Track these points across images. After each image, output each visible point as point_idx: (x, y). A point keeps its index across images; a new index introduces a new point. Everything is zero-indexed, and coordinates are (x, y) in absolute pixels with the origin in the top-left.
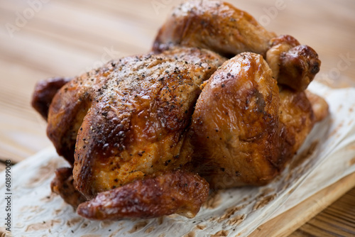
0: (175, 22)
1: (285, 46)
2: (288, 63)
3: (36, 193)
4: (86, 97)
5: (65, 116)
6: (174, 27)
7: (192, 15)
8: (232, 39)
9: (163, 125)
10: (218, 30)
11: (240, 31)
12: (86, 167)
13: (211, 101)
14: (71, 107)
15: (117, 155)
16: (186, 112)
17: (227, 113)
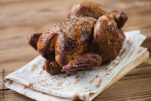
0: (76, 10)
1: (115, 13)
2: (118, 18)
3: (35, 73)
4: (55, 34)
5: (47, 42)
6: (76, 11)
7: (82, 6)
8: (97, 13)
9: (86, 38)
10: (92, 10)
11: (100, 10)
12: (63, 55)
13: (100, 29)
14: (49, 39)
15: (73, 49)
16: (91, 34)
17: (106, 32)
